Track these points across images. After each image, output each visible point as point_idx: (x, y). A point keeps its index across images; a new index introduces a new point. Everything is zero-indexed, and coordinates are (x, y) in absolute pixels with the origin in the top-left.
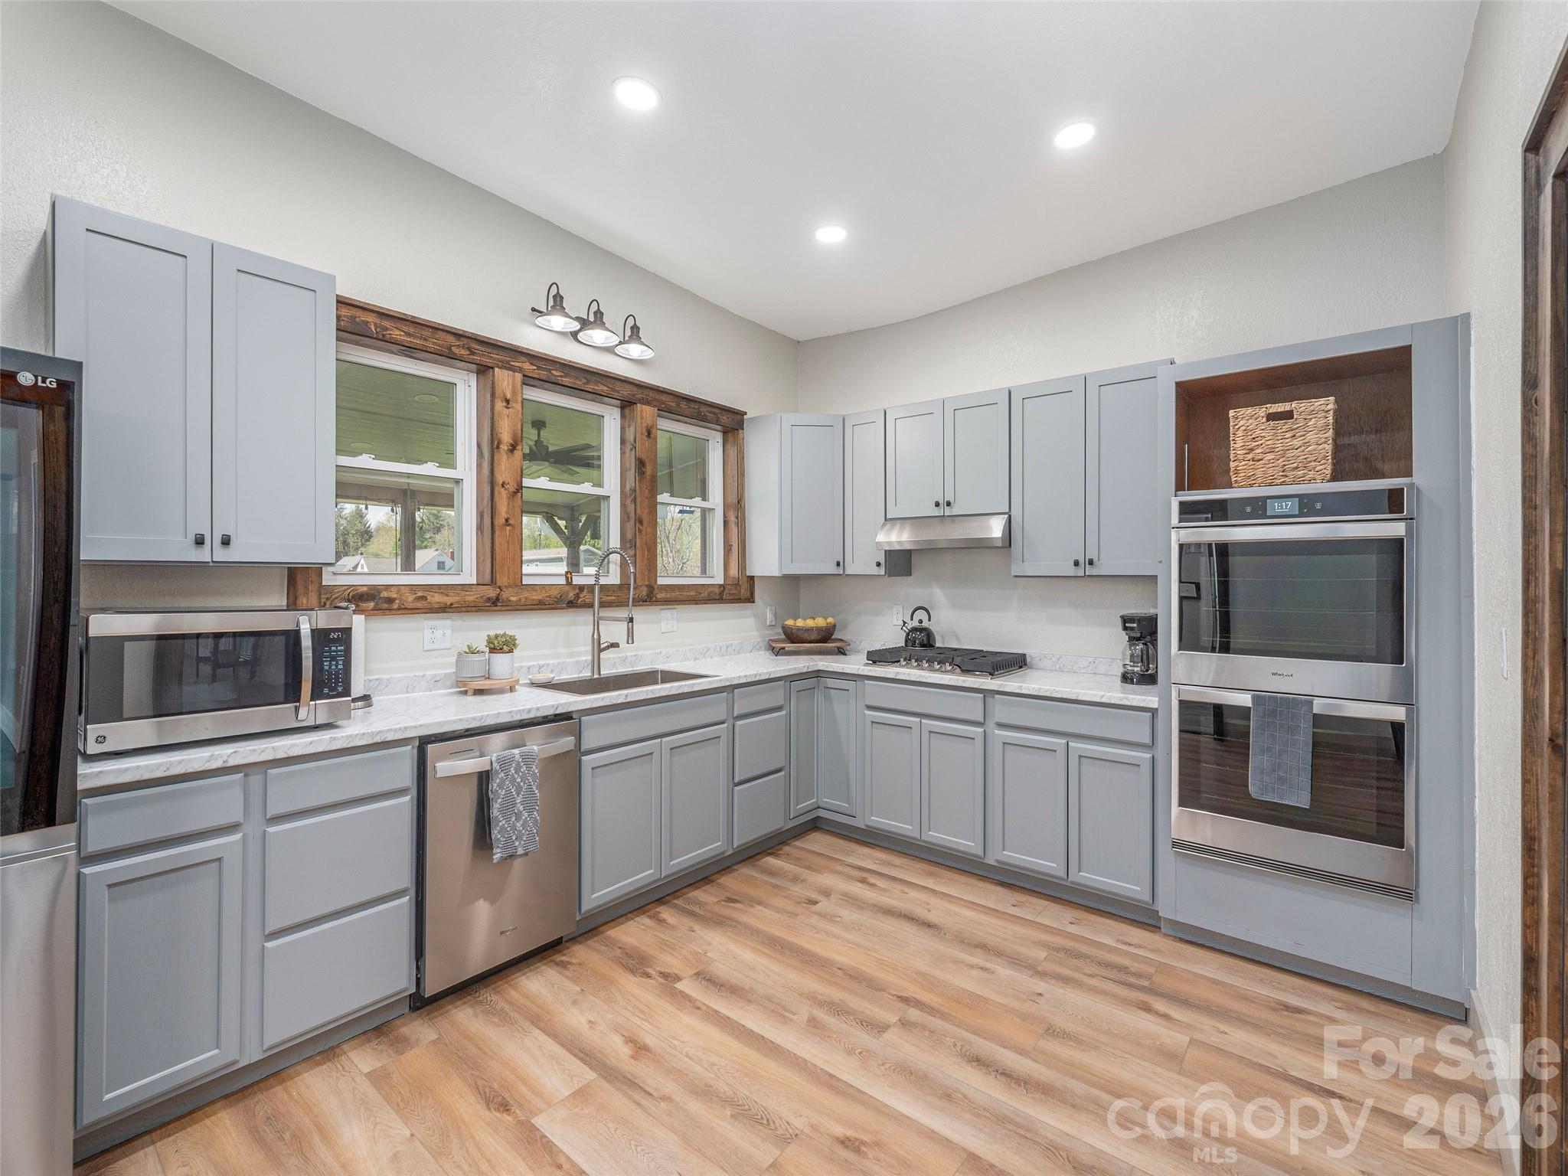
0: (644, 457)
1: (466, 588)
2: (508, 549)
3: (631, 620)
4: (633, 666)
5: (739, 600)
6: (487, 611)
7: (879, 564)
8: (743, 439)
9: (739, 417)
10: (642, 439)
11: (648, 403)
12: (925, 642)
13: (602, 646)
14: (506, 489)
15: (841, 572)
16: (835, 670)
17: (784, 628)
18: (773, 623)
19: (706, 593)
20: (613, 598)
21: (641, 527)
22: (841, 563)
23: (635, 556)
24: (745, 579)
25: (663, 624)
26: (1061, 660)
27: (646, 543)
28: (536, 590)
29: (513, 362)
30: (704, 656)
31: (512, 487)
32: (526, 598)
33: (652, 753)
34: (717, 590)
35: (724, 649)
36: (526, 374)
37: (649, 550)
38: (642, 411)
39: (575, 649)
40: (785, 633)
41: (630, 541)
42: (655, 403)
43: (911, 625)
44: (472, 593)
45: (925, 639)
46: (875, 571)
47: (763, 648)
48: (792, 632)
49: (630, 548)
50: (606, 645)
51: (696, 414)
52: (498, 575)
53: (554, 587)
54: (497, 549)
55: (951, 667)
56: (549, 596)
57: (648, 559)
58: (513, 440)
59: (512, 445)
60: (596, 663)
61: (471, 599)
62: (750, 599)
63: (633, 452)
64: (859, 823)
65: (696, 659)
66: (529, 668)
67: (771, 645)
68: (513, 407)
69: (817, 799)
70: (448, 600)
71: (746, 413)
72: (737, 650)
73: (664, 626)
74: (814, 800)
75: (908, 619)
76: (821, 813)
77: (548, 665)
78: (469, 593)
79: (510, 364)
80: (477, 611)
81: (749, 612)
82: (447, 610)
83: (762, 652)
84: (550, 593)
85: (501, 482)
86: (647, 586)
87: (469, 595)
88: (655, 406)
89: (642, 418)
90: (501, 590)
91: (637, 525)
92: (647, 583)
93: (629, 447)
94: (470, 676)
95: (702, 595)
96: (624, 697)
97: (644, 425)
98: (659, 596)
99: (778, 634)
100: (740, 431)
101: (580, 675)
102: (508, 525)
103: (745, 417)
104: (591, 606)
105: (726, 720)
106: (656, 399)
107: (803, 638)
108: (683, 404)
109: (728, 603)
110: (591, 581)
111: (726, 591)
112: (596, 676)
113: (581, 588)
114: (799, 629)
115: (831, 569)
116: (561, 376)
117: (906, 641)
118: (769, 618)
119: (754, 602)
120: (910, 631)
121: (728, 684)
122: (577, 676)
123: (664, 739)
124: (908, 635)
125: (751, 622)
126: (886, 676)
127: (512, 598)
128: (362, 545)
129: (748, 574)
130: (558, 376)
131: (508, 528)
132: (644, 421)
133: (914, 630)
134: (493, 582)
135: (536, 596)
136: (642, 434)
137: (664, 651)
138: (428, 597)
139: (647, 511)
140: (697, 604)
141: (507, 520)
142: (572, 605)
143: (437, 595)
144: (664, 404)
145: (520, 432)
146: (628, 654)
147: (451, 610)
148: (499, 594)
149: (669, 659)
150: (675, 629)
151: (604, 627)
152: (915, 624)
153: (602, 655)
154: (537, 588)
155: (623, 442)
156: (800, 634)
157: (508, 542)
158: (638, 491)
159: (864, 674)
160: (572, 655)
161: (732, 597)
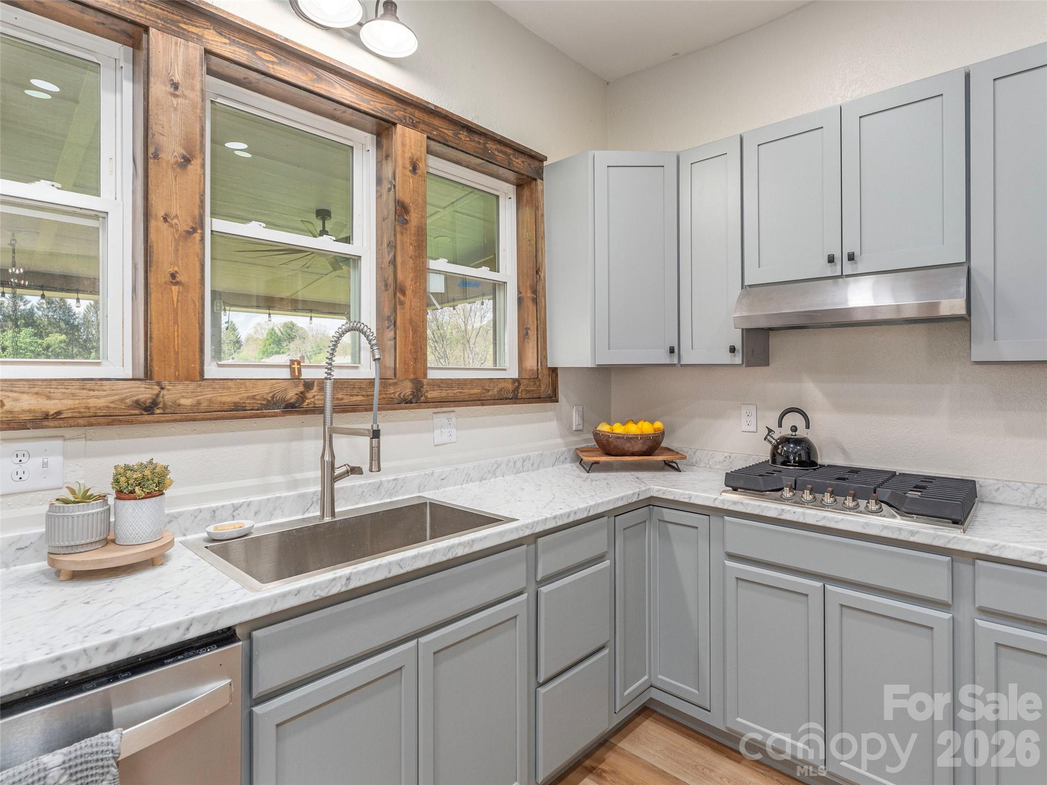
0: (407, 200)
1: (89, 385)
2: (176, 323)
3: (376, 434)
4: (391, 496)
5: (539, 399)
6: (131, 423)
7: (733, 350)
8: (542, 191)
9: (537, 163)
10: (404, 175)
11: (414, 126)
12: (804, 458)
13: (337, 472)
14: (171, 226)
15: (676, 362)
16: (677, 499)
17: (597, 436)
18: (580, 427)
19: (496, 390)
20: (360, 398)
21: (402, 298)
22: (676, 350)
23: (395, 338)
24: (546, 372)
25: (437, 432)
26: (1038, 492)
27: (411, 321)
28: (229, 388)
29: (185, 23)
30: (494, 474)
31: (184, 224)
32: (210, 401)
33: (401, 668)
34: (510, 387)
35: (519, 464)
36: (209, 47)
37: (415, 331)
38: (403, 135)
39: (298, 476)
40: (597, 441)
41: (389, 318)
42: (422, 126)
43: (778, 434)
44: (105, 393)
45: (803, 453)
46: (726, 358)
47: (569, 459)
48: (608, 441)
49: (388, 328)
50: (344, 469)
51: (480, 151)
52: (155, 364)
53: (259, 383)
54: (154, 320)
55: (877, 507)
56: (253, 397)
57: (414, 344)
58: (185, 149)
59: (184, 157)
60: (328, 498)
61: (101, 402)
62: (553, 398)
63: (392, 193)
64: (714, 720)
65: (481, 479)
66: (214, 511)
67: (578, 456)
68: (185, 97)
69: (650, 676)
70: (51, 406)
71: (545, 159)
72: (536, 465)
73: (440, 436)
74: (646, 677)
75: (774, 425)
76: (655, 694)
77: (249, 504)
78: (96, 393)
79: (179, 27)
80: (109, 424)
81: (551, 414)
82: (45, 423)
83: (568, 465)
84: (254, 392)
85: (162, 213)
86: (412, 381)
87: (97, 397)
88: (422, 131)
89: (403, 145)
90: (162, 388)
91: (398, 294)
92: (412, 376)
93: (386, 185)
94: (67, 544)
95: (490, 393)
96: (344, 581)
97: (408, 155)
98: (430, 395)
99: (586, 440)
100: (539, 181)
101: (307, 515)
102: (177, 283)
103: (545, 163)
104: (320, 410)
105: (525, 588)
106: (424, 122)
107: (623, 449)
108: (463, 135)
109: (524, 403)
110: (321, 374)
111: (522, 388)
112: (327, 519)
113: (309, 385)
114: (619, 437)
115: (663, 358)
116: (273, 63)
117: (774, 455)
118: (575, 419)
119: (557, 401)
120: (779, 444)
121: (528, 532)
122: (300, 517)
123: (423, 640)
124: (775, 448)
125: (553, 426)
126: (763, 514)
127: (183, 401)
128: (235, 352)
129: (548, 366)
130: (268, 61)
131: (175, 289)
132: (407, 147)
133: (786, 440)
134: (148, 375)
135: (229, 397)
136: (404, 167)
137: (438, 471)
138: (5, 402)
139: (411, 275)
140: (483, 405)
141: (173, 276)
142: (292, 408)
143: (25, 397)
144: (437, 129)
145: (198, 137)
146: (383, 479)
147: (56, 423)
148: (158, 395)
149: (445, 481)
150: (454, 439)
151: (340, 442)
152: (786, 431)
153: (338, 485)
154: (230, 384)
155: (379, 181)
156: (619, 443)
157: (176, 311)
158: (398, 247)
159: (725, 507)
160: (294, 484)
161: (529, 396)
